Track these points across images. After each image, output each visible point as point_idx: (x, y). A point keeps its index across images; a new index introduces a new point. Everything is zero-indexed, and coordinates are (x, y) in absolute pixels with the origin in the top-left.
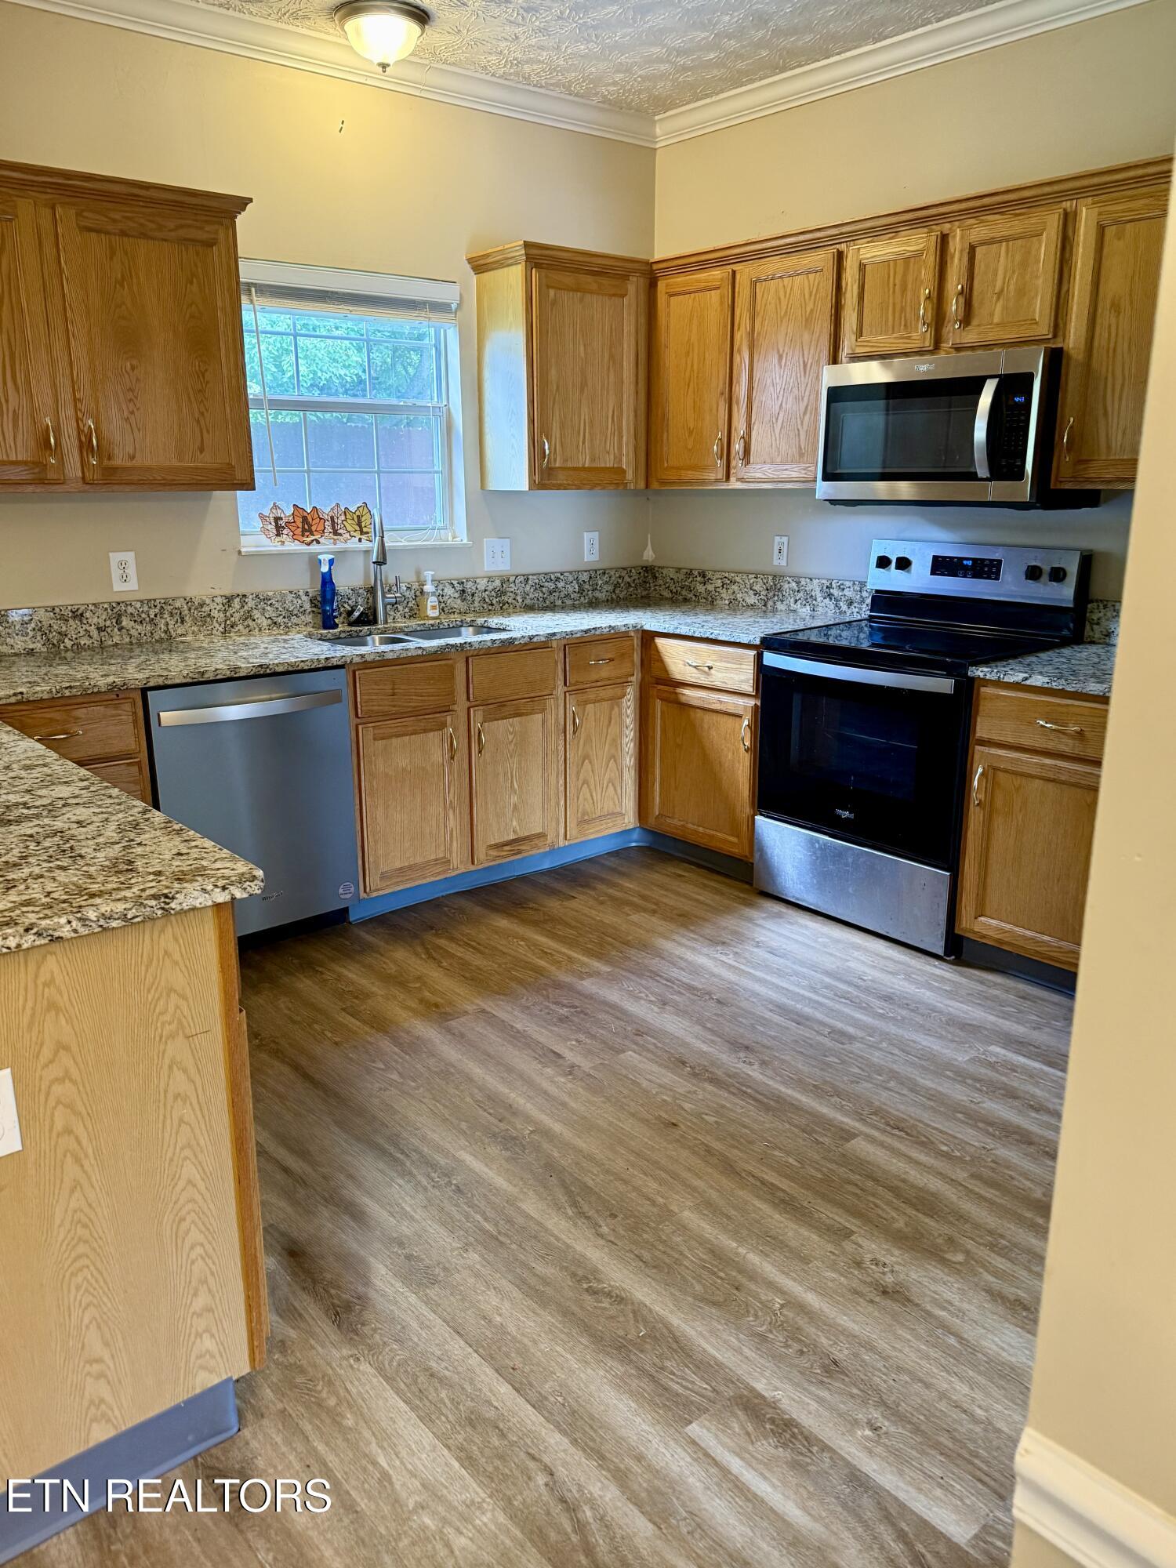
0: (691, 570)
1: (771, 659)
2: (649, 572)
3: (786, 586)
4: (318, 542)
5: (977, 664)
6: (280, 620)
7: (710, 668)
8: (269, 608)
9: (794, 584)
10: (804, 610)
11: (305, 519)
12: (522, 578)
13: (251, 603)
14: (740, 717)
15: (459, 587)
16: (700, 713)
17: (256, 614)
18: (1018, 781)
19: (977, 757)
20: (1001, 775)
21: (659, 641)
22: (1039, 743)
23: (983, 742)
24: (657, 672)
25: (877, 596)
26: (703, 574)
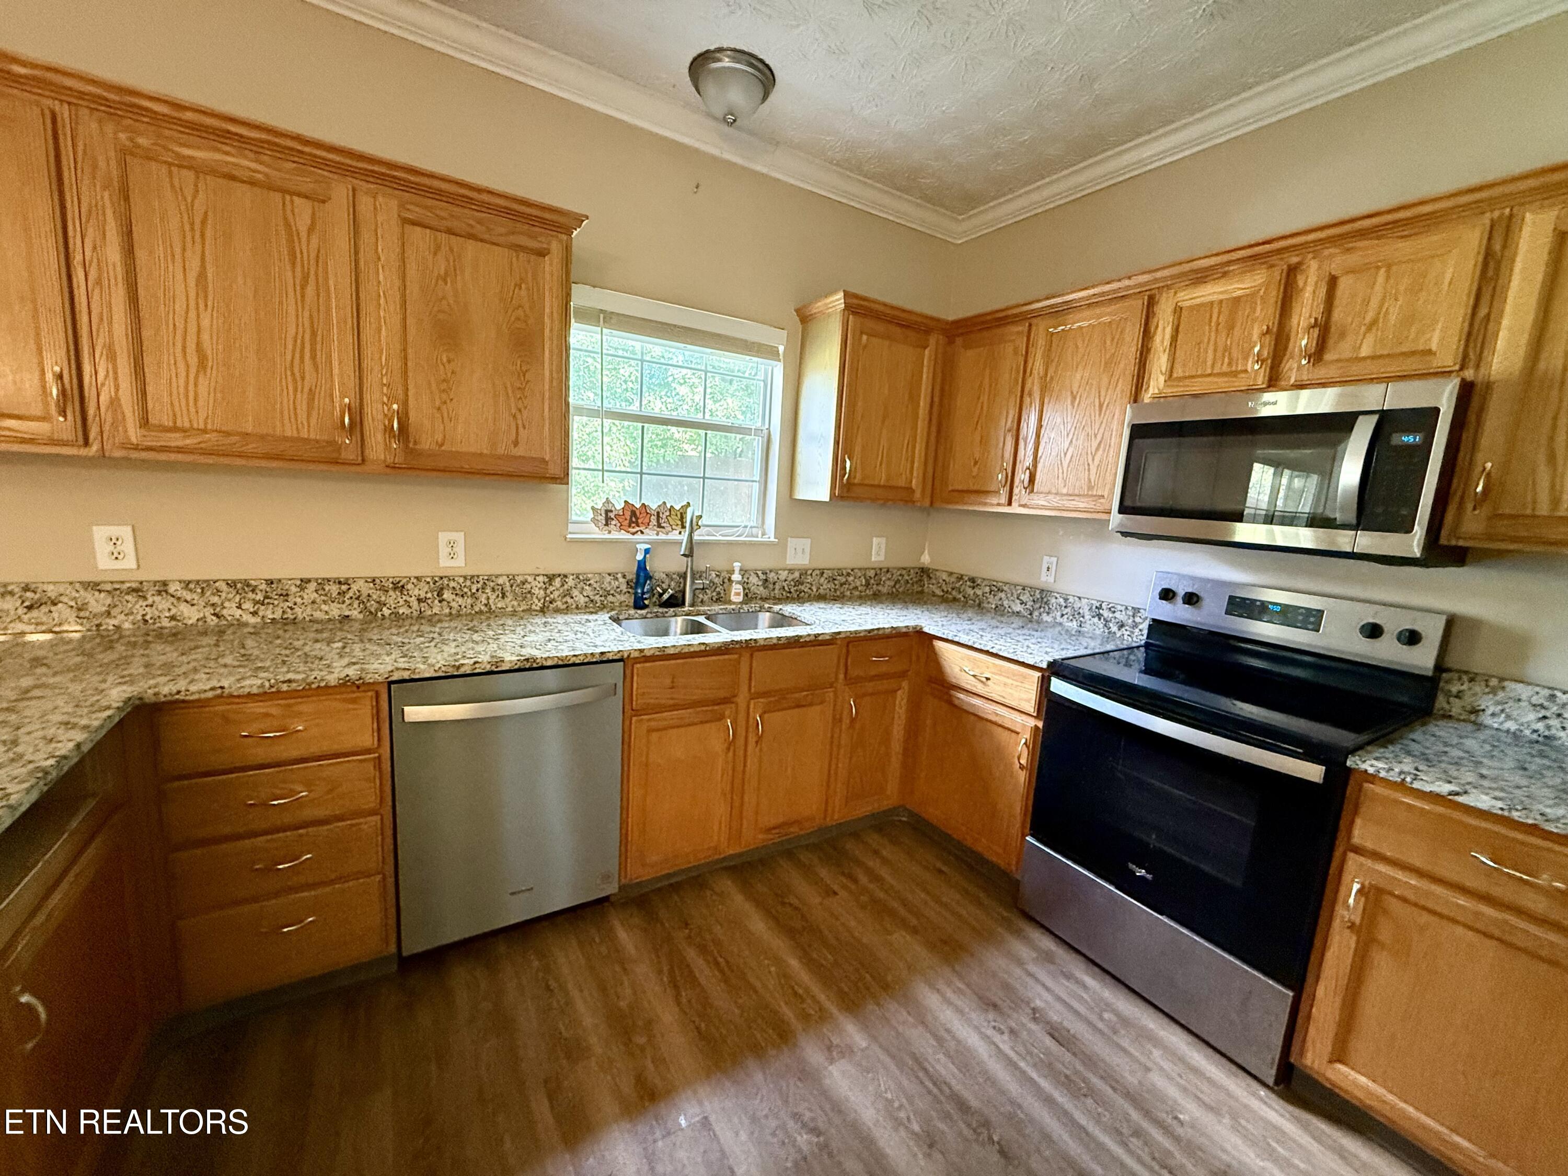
0: (962, 575)
1: (1059, 687)
2: (925, 572)
3: (1053, 600)
4: (642, 533)
6: (597, 598)
7: (988, 679)
8: (587, 587)
9: (1061, 600)
10: (1070, 624)
11: (633, 513)
12: (818, 572)
13: (571, 582)
14: (1018, 733)
15: (763, 577)
17: (575, 593)
20: (1392, 903)
21: (938, 645)
23: (1358, 850)
25: (1157, 626)
26: (973, 580)
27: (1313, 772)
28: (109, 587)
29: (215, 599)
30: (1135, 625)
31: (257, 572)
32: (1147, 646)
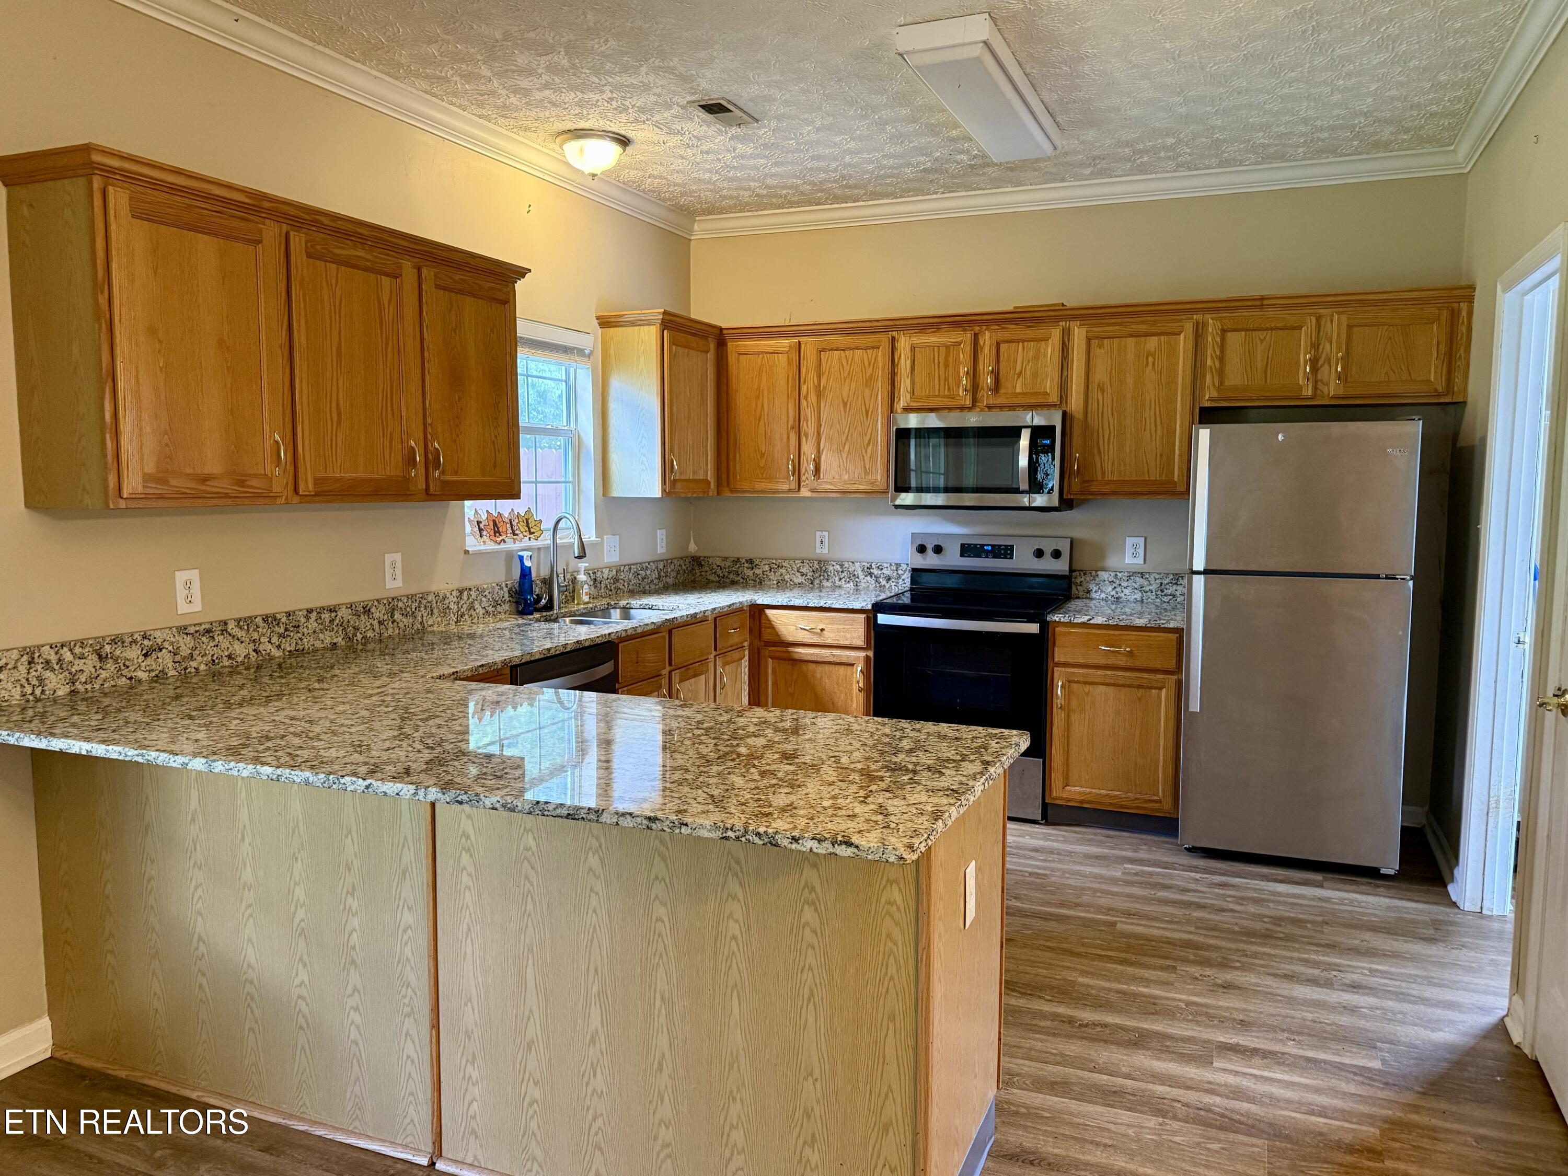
0: (738, 559)
1: (883, 619)
2: (697, 561)
3: (831, 568)
4: (505, 542)
5: (1054, 611)
6: (490, 609)
7: (822, 630)
8: (484, 599)
9: (838, 567)
10: (848, 585)
11: (494, 522)
12: (627, 568)
13: (474, 594)
14: (853, 665)
15: (593, 577)
16: (812, 666)
17: (477, 605)
18: (1087, 688)
19: (1056, 675)
20: (1075, 686)
21: (769, 612)
22: (1102, 661)
23: (1058, 665)
24: (767, 636)
25: (916, 573)
26: (750, 561)
27: (1033, 628)
28: (192, 630)
29: (255, 636)
30: (899, 577)
31: (278, 607)
32: (911, 589)
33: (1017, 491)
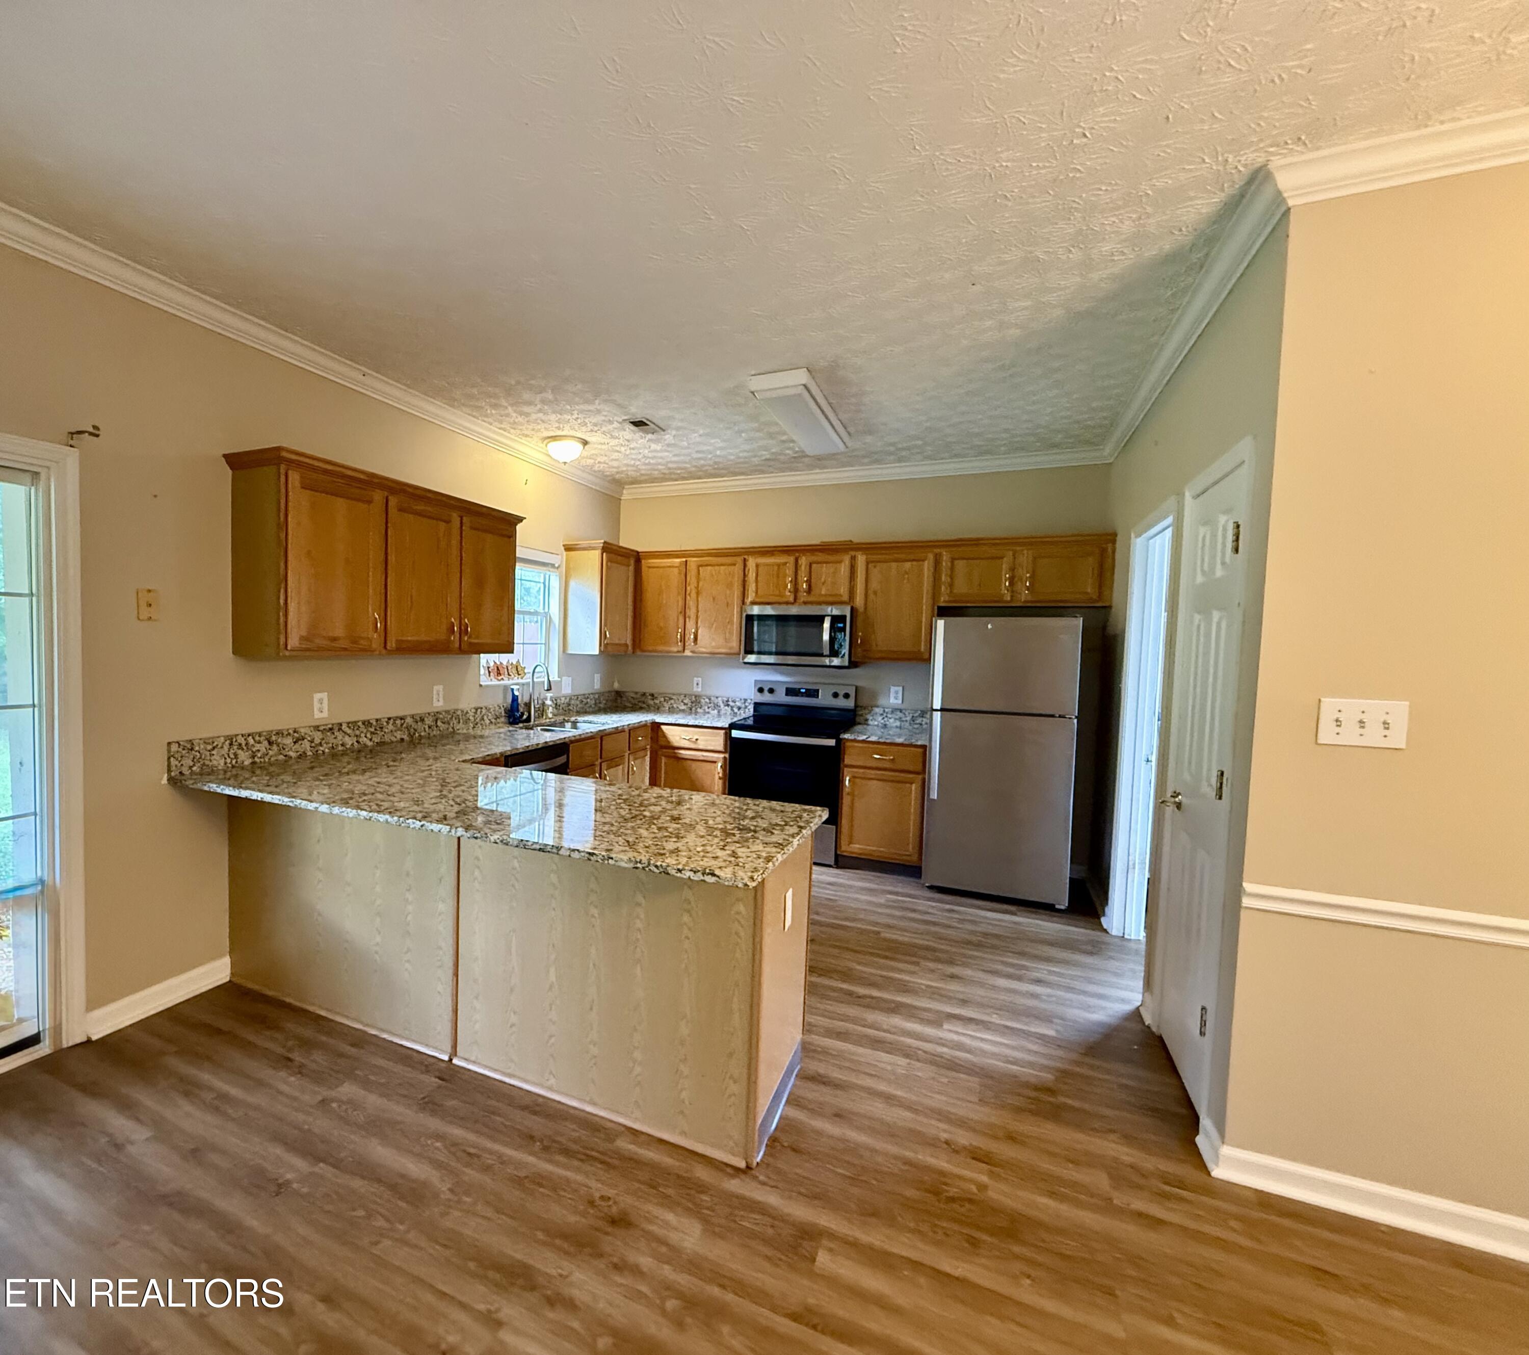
0: (645, 693)
1: (735, 733)
2: (619, 694)
3: (702, 701)
4: (503, 679)
5: (845, 732)
6: (493, 721)
7: (697, 740)
8: (490, 714)
9: (707, 700)
10: (714, 711)
11: (498, 667)
12: (576, 697)
13: (484, 711)
14: (715, 762)
15: (555, 702)
16: (689, 762)
17: (485, 718)
18: (864, 782)
19: (845, 773)
20: (857, 780)
21: (663, 727)
22: (874, 764)
23: (847, 766)
24: (662, 743)
25: (757, 705)
26: (652, 695)
27: (832, 742)
29: (357, 732)
30: (746, 707)
31: (371, 716)
32: (754, 716)
33: (822, 655)
